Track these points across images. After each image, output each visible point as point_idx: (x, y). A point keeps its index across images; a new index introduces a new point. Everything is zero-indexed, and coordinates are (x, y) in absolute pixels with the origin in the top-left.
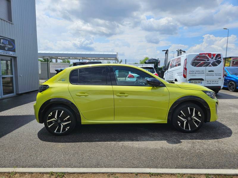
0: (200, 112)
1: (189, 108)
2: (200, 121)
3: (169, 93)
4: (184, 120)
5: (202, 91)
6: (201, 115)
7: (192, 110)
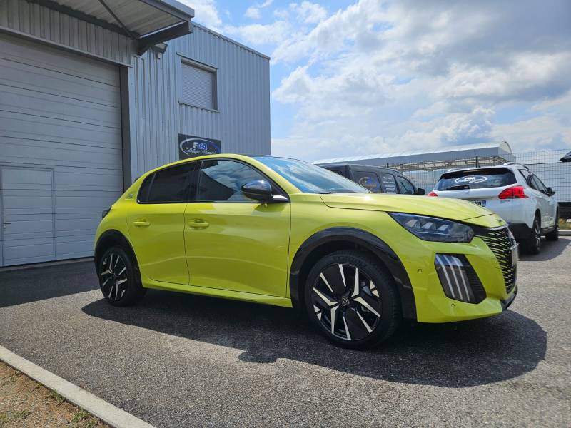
0: (375, 283)
1: (341, 266)
2: (379, 313)
3: (291, 220)
4: (330, 303)
5: (387, 212)
6: (379, 292)
7: (350, 273)
